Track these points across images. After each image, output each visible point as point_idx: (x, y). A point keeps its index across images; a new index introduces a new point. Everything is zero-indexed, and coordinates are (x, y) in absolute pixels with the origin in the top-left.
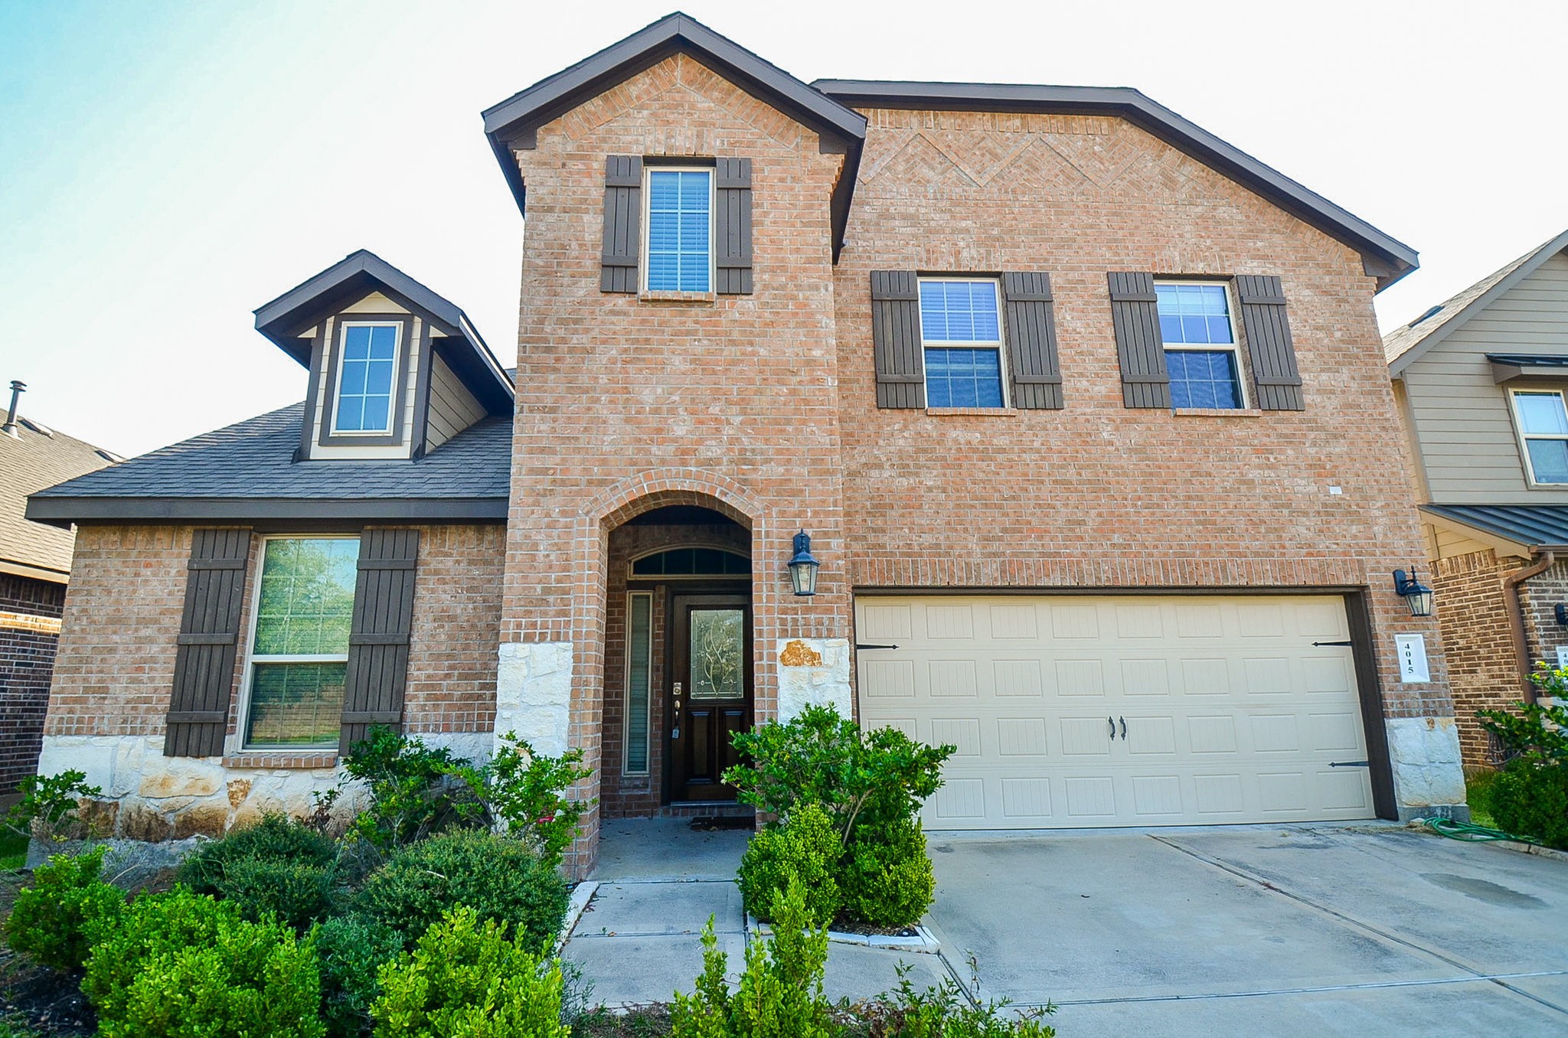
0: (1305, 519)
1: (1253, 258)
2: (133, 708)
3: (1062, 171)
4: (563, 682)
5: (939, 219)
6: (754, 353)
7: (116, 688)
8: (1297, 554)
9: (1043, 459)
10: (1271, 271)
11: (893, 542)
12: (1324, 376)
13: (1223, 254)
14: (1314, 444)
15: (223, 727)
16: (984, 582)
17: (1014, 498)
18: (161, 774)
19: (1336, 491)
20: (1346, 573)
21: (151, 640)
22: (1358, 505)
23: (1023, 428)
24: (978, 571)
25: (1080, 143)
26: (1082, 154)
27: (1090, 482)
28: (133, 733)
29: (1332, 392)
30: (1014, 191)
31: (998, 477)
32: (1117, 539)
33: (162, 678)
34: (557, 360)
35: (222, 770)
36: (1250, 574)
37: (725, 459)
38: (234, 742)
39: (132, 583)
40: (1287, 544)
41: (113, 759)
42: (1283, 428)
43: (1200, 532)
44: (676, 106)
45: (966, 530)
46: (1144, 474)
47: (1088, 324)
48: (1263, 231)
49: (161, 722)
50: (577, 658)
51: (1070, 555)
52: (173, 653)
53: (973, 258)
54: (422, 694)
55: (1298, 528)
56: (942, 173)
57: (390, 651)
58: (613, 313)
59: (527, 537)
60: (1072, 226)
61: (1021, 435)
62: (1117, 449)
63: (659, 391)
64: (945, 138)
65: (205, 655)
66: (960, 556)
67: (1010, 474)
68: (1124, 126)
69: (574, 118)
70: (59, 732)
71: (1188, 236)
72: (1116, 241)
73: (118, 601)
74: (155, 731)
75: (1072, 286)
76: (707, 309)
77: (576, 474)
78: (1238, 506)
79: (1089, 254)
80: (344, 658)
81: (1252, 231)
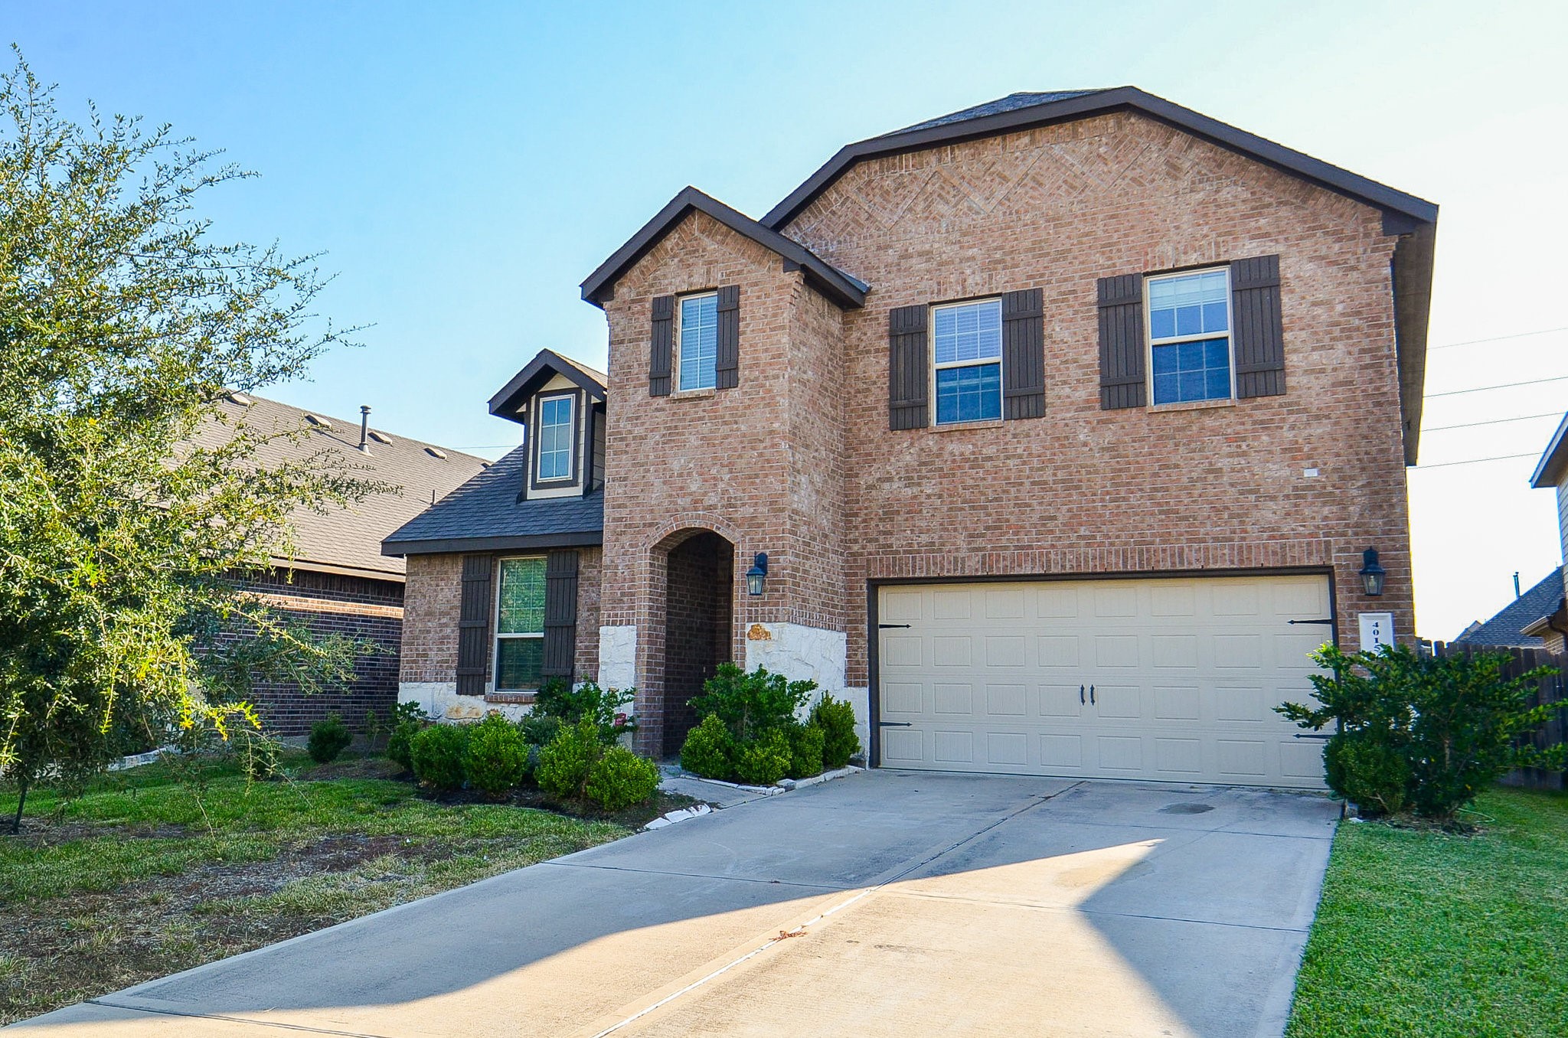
0: (1272, 503)
1: (1252, 238)
2: (441, 666)
3: (1065, 182)
4: (631, 649)
5: (950, 251)
6: (738, 429)
7: (432, 654)
8: (1258, 538)
9: (1024, 463)
10: (1271, 249)
11: (898, 542)
12: (1316, 356)
13: (1221, 239)
14: (1292, 428)
15: (484, 677)
16: (967, 573)
17: (996, 499)
18: (455, 705)
19: (1311, 473)
20: (1310, 554)
21: (446, 625)
22: (1333, 486)
23: (1009, 436)
24: (963, 564)
25: (1085, 148)
26: (1087, 159)
27: (1063, 481)
28: (441, 681)
29: (1322, 371)
30: (1017, 212)
31: (985, 482)
32: (1083, 531)
33: (453, 647)
34: (627, 446)
35: (485, 703)
36: (1207, 558)
37: (719, 505)
38: (490, 687)
39: (435, 591)
40: (1249, 528)
41: (433, 695)
42: (1259, 415)
43: (1162, 521)
44: (694, 252)
45: (955, 530)
46: (1114, 471)
47: (1075, 333)
48: (1270, 205)
49: (453, 674)
50: (638, 635)
51: (1040, 547)
52: (457, 633)
53: (977, 284)
54: (583, 658)
55: (1263, 512)
56: (955, 206)
57: (565, 630)
58: (657, 410)
59: (612, 561)
60: (1069, 237)
61: (1007, 443)
62: (1091, 450)
63: (683, 461)
64: (960, 169)
65: (473, 633)
66: (950, 551)
67: (994, 479)
68: (1133, 120)
69: (634, 273)
70: (406, 680)
71: (1185, 226)
72: (1110, 245)
73: (429, 602)
74: (451, 680)
75: (1063, 298)
76: (711, 401)
77: (637, 521)
78: (1203, 495)
79: (1082, 263)
80: (541, 635)
81: (1256, 208)
